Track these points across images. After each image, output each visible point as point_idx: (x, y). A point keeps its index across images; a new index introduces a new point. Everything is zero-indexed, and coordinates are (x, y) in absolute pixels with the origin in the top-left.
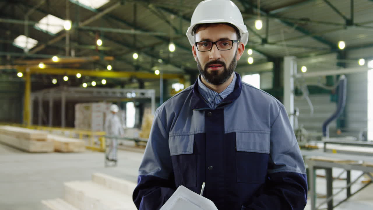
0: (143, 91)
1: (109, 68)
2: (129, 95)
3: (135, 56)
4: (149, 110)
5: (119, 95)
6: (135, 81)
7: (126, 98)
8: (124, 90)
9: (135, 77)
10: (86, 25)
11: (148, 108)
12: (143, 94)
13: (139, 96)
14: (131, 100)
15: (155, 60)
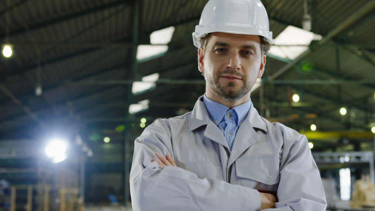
0: (358, 154)
1: (313, 127)
2: (342, 160)
3: (343, 111)
4: (368, 177)
5: (328, 160)
6: (346, 142)
7: (339, 163)
8: (335, 155)
9: (346, 137)
10: (277, 78)
11: (365, 175)
12: (358, 158)
13: (354, 160)
14: (345, 165)
15: (369, 115)
